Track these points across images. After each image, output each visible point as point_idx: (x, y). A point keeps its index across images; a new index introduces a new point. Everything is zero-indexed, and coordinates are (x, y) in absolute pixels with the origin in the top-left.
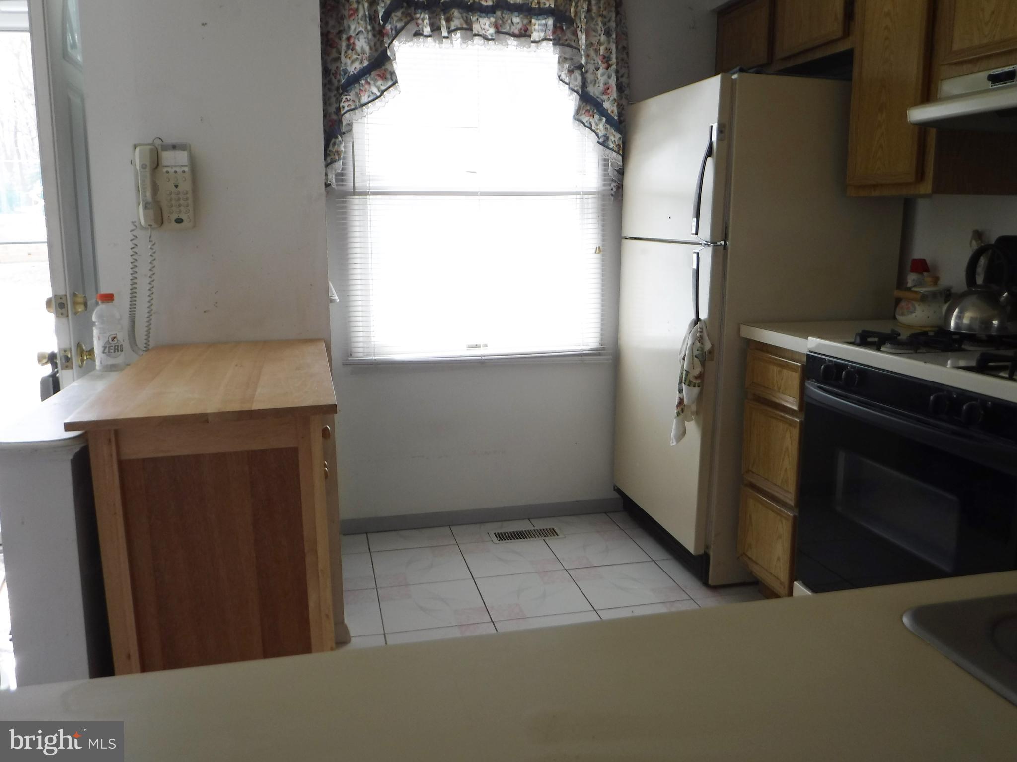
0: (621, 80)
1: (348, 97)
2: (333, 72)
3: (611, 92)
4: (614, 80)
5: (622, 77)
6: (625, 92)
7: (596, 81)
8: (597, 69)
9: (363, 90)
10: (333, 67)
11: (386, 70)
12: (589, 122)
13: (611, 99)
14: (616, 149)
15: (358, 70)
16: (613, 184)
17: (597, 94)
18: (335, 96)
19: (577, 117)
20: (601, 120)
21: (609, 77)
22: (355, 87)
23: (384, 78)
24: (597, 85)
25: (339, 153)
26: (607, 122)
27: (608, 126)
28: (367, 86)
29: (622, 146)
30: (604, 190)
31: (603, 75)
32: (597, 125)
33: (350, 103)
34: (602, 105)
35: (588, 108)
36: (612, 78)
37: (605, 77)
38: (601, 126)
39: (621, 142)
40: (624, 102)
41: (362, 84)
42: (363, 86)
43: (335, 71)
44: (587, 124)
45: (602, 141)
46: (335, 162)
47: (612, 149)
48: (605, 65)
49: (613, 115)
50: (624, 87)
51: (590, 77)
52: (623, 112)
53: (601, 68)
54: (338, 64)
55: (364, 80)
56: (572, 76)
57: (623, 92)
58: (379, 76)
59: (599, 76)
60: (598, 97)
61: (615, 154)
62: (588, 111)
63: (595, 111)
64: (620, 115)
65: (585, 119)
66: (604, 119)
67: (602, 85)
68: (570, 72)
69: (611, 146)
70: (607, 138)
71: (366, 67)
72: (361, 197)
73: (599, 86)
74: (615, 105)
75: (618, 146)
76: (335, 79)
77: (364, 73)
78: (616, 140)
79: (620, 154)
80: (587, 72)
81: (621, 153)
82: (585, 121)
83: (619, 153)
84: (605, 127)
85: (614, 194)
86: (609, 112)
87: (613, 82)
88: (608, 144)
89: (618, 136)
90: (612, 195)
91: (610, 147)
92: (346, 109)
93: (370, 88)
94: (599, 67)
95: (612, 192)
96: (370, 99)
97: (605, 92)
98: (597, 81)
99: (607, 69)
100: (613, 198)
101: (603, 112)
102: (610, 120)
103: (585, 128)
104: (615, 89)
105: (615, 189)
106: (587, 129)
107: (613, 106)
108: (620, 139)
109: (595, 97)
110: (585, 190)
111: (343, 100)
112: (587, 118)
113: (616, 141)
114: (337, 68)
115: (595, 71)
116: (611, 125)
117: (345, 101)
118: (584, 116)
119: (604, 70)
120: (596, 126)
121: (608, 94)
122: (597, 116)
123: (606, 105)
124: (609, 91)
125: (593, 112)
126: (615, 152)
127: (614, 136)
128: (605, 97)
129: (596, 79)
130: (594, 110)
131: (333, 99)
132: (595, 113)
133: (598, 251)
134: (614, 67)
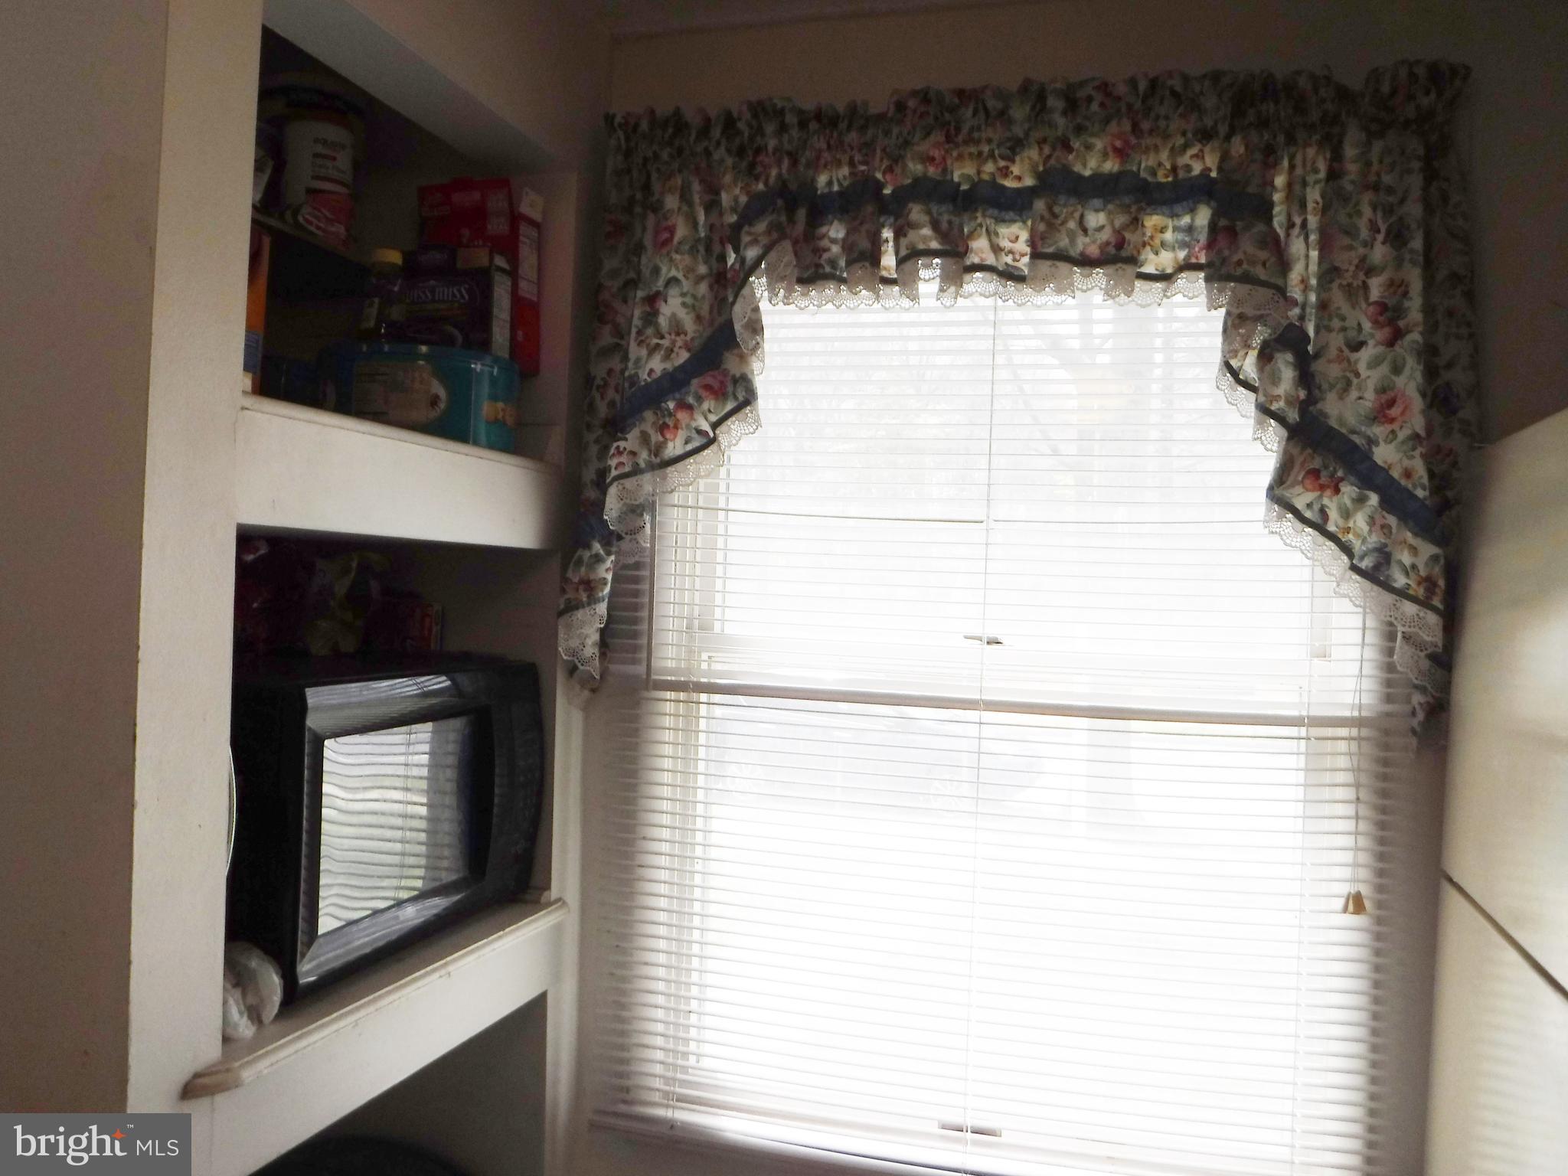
0: (1447, 376)
1: (622, 444)
2: (598, 381)
3: (1403, 413)
4: (1411, 377)
5: (1449, 366)
6: (1461, 414)
7: (1349, 383)
8: (1357, 346)
9: (671, 424)
10: (599, 371)
11: (725, 373)
12: (1316, 507)
13: (1402, 435)
14: (1421, 592)
15: (658, 373)
16: (1417, 698)
17: (1352, 420)
18: (597, 441)
19: (1278, 494)
20: (1361, 500)
21: (1397, 370)
22: (643, 419)
23: (719, 394)
24: (1354, 394)
25: (592, 585)
26: (1387, 504)
27: (1392, 520)
28: (682, 416)
29: (1441, 583)
30: (1388, 715)
31: (1373, 364)
32: (1346, 514)
33: (624, 459)
34: (1367, 456)
35: (1317, 463)
36: (1407, 371)
37: (1384, 369)
38: (1360, 521)
39: (1437, 570)
40: (1457, 442)
41: (668, 410)
42: (670, 415)
43: (603, 379)
44: (1308, 514)
45: (1371, 565)
46: (577, 608)
47: (1402, 594)
48: (1382, 334)
49: (1410, 486)
50: (1458, 396)
51: (1328, 370)
52: (1456, 474)
53: (1371, 342)
54: (615, 363)
55: (674, 399)
56: (1268, 368)
57: (1454, 412)
58: (708, 388)
59: (1362, 367)
60: (1354, 432)
61: (1410, 608)
62: (1315, 474)
63: (1340, 474)
64: (1440, 482)
65: (1302, 499)
66: (1374, 499)
67: (1370, 395)
68: (1265, 356)
69: (1400, 580)
70: (1384, 556)
71: (682, 368)
72: (682, 696)
73: (1360, 398)
74: (1417, 453)
75: (1429, 582)
76: (602, 398)
77: (675, 382)
78: (1421, 562)
79: (1434, 609)
80: (1317, 355)
81: (1437, 602)
82: (1300, 504)
83: (1424, 603)
84: (1379, 521)
85: (1418, 729)
86: (1396, 474)
87: (1410, 384)
88: (1388, 577)
89: (1428, 550)
90: (1414, 732)
91: (1397, 585)
92: (614, 473)
93: (692, 418)
94: (1361, 338)
95: (1415, 722)
96: (689, 447)
97: (1382, 413)
98: (1355, 381)
99: (1391, 343)
100: (1414, 741)
101: (1371, 477)
102: (1395, 499)
103: (1299, 525)
104: (1418, 403)
105: (1421, 716)
106: (1309, 530)
107: (1413, 457)
108: (1435, 558)
109: (1344, 431)
110: (1317, 712)
111: (612, 451)
112: (1309, 497)
113: (1421, 567)
114: (610, 371)
115: (1346, 351)
116: (1404, 517)
117: (613, 455)
118: (1299, 489)
119: (1381, 349)
120: (1341, 522)
121: (1392, 420)
122: (1349, 491)
123: (1385, 454)
124: (1394, 412)
125: (1332, 476)
126: (1414, 599)
127: (1414, 550)
128: (1379, 431)
129: (1351, 375)
130: (1335, 471)
131: (594, 449)
132: (1342, 479)
133: (1351, 908)
134: (1415, 336)
